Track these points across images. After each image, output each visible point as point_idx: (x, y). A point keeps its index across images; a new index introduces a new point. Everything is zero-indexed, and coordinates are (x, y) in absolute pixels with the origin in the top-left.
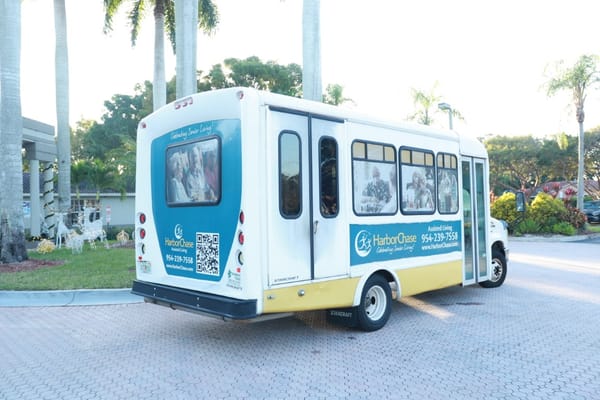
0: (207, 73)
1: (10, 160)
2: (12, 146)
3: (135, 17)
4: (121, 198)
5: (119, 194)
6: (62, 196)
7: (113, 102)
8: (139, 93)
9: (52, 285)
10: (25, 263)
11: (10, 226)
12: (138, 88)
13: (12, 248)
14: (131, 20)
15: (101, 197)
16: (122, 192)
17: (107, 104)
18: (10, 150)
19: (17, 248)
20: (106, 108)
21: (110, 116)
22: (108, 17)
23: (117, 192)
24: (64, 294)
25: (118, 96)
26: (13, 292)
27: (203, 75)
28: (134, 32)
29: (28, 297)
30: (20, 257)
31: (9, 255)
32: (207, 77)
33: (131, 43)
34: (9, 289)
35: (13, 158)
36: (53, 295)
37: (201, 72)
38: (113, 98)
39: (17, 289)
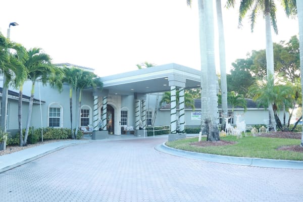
0: (288, 41)
1: (212, 92)
2: (213, 85)
3: (253, 17)
4: (244, 111)
5: (243, 109)
6: (224, 110)
7: (236, 63)
8: (249, 57)
9: (238, 154)
10: (219, 142)
11: (212, 124)
12: (248, 54)
13: (213, 134)
14: (250, 20)
15: (234, 110)
16: (245, 108)
17: (233, 64)
18: (212, 87)
19: (215, 134)
20: (232, 66)
21: (234, 70)
22: (240, 19)
23: (242, 107)
24: (247, 159)
25: (238, 60)
26: (219, 155)
27: (286, 43)
28: (252, 25)
29: (229, 159)
30: (217, 139)
31: (212, 137)
32: (288, 44)
33: (251, 31)
34: (218, 154)
35: (213, 91)
36: (241, 160)
37: (284, 42)
38: (236, 61)
39: (221, 154)
